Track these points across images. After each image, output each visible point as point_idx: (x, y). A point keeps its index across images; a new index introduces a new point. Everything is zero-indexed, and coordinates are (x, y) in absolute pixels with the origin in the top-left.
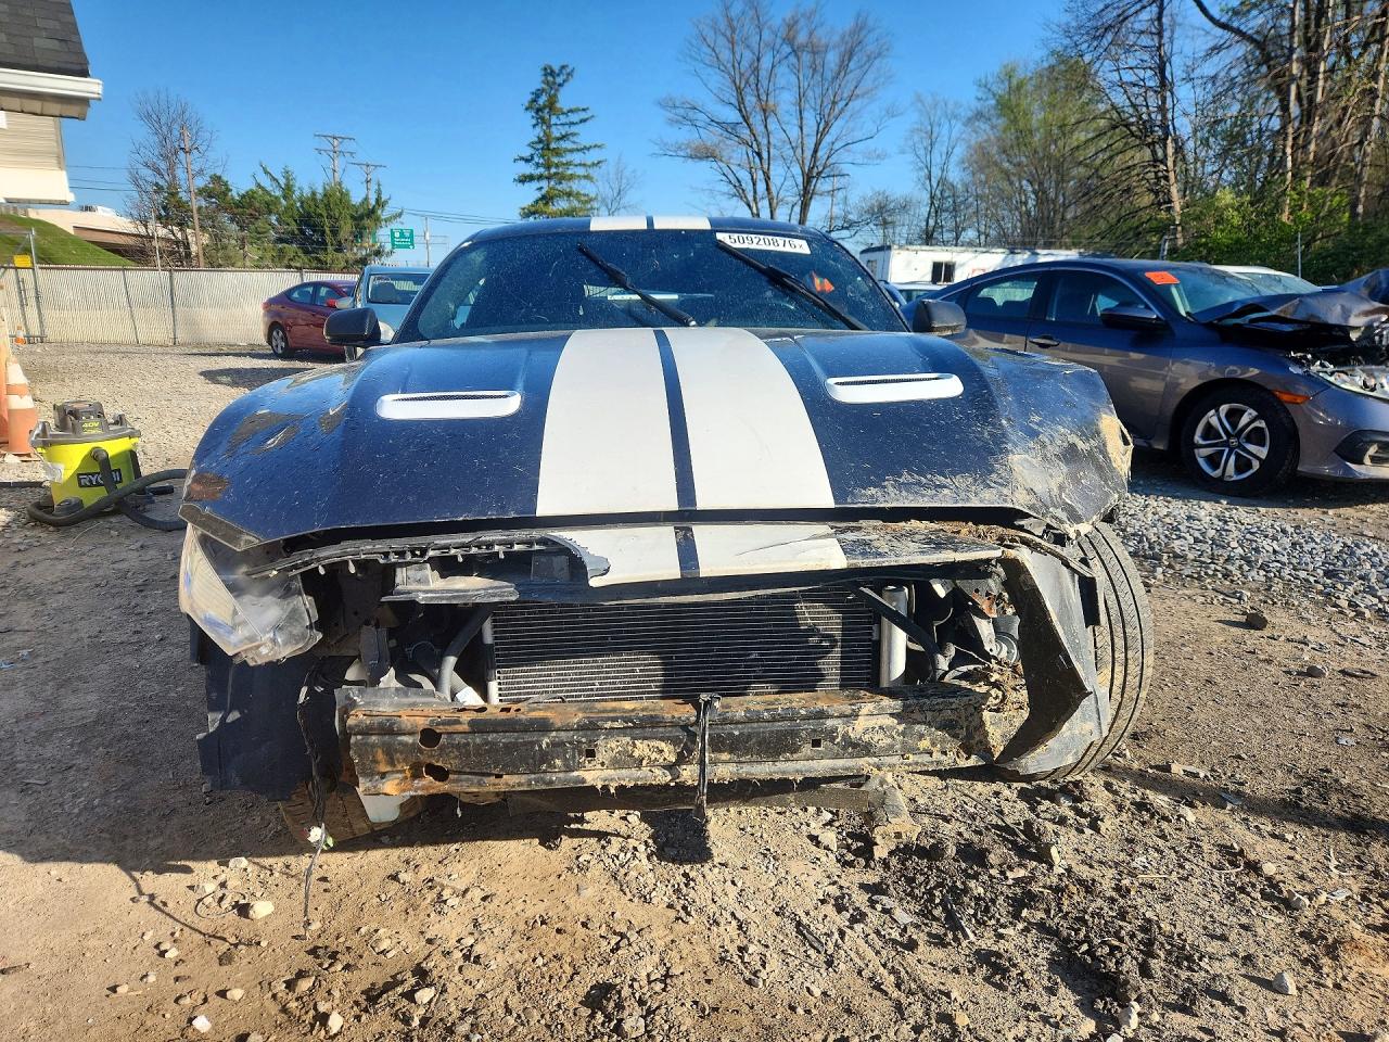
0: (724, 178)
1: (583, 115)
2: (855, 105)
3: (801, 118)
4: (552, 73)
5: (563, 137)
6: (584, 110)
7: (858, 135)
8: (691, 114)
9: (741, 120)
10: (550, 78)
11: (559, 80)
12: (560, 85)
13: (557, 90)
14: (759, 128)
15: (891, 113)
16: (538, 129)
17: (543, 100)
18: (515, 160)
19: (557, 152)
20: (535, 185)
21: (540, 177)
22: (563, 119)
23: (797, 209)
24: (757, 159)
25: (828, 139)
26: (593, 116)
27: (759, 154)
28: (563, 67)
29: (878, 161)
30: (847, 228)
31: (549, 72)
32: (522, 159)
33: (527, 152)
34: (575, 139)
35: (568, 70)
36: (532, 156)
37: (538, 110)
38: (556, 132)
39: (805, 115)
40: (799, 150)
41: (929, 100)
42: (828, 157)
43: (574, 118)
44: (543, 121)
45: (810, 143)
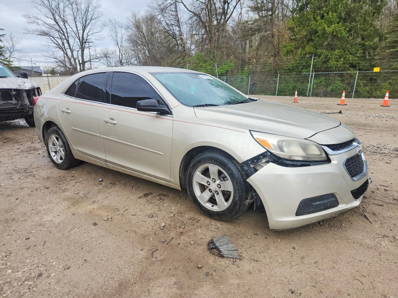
0: (52, 42)
2: (93, 21)
3: (76, 25)
7: (95, 31)
8: (37, 21)
9: (55, 23)
14: (63, 27)
15: (104, 25)
23: (80, 52)
24: (63, 36)
25: (86, 32)
27: (64, 35)
29: (103, 39)
30: (98, 59)
39: (77, 23)
40: (77, 34)
41: (114, 22)
42: (87, 37)
45: (81, 32)
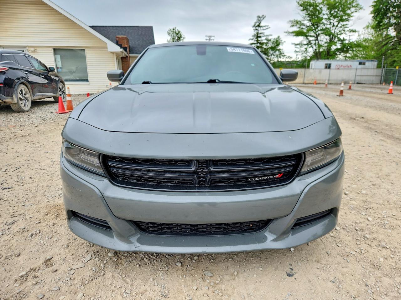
1: (267, 27)
4: (260, 17)
6: (268, 26)
10: (259, 19)
11: (262, 19)
12: (262, 20)
13: (261, 21)
16: (255, 31)
17: (257, 24)
19: (260, 37)
22: (262, 28)
26: (269, 28)
28: (263, 16)
31: (259, 17)
32: (250, 39)
33: (252, 38)
34: (264, 33)
35: (264, 16)
37: (256, 27)
38: (260, 32)
43: (264, 28)
44: (256, 29)
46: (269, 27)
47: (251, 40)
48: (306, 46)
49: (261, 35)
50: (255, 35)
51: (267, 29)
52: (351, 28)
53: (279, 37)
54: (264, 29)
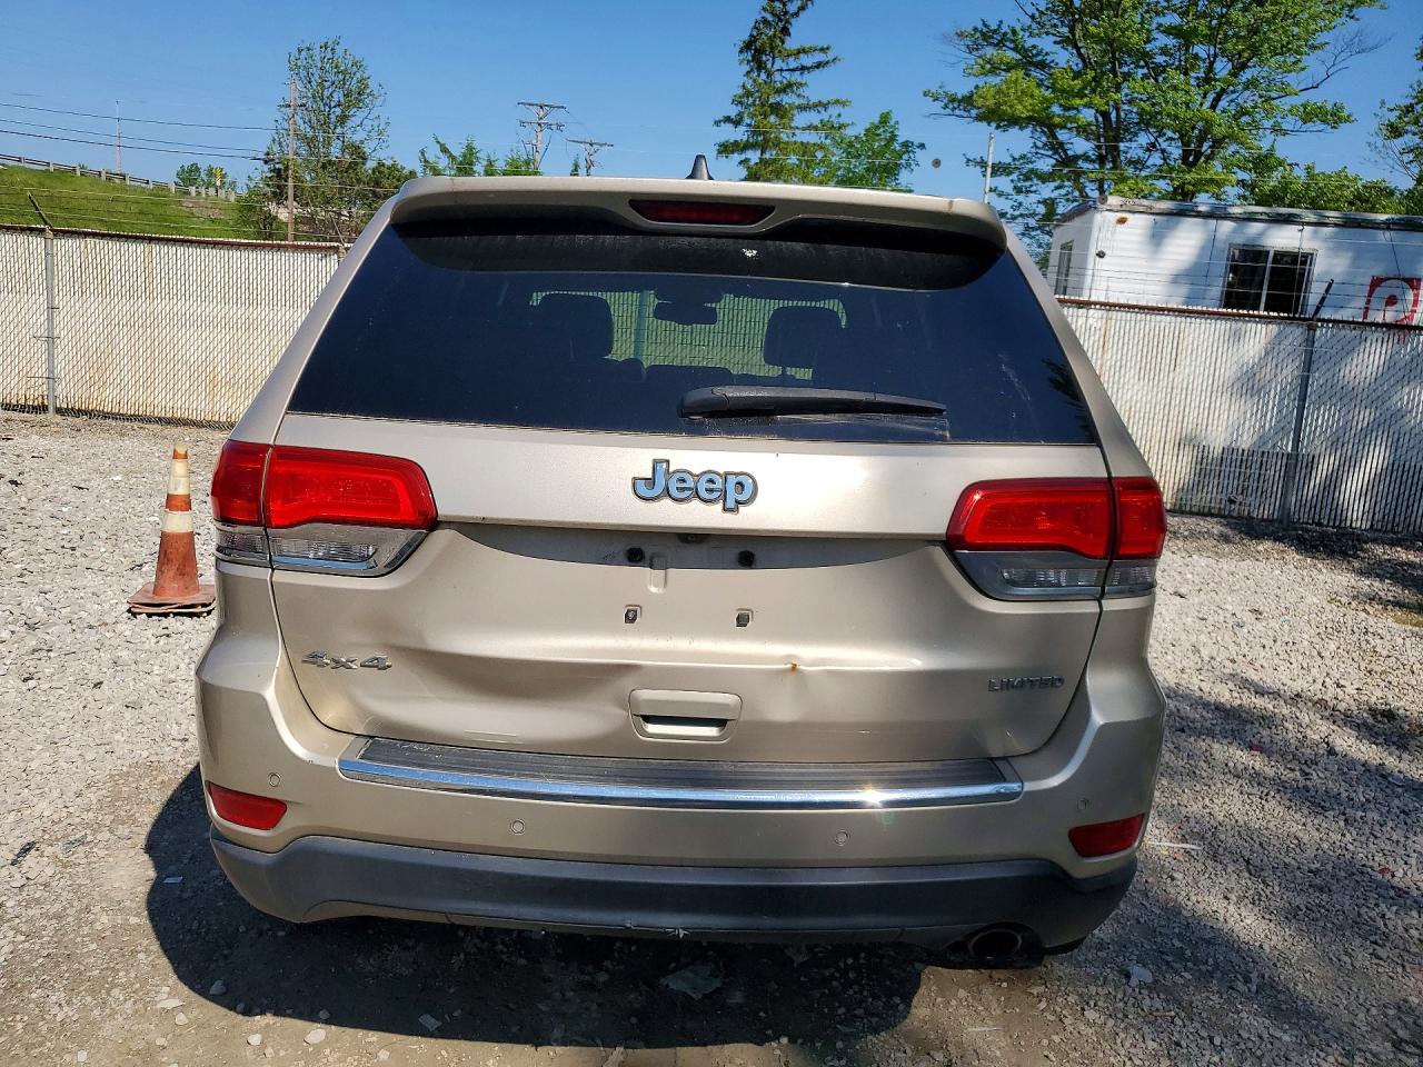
1: (820, 57)
5: (784, 90)
6: (822, 50)
13: (788, 22)
16: (750, 78)
18: (717, 123)
20: (737, 157)
21: (747, 146)
22: (791, 63)
26: (835, 60)
32: (728, 119)
33: (733, 111)
34: (800, 91)
36: (740, 115)
37: (756, 53)
38: (778, 82)
43: (806, 60)
44: (762, 66)
46: (830, 55)
47: (730, 126)
48: (1047, 190)
49: (787, 99)
50: (748, 94)
51: (819, 65)
52: (1315, 98)
53: (885, 119)
54: (803, 69)
